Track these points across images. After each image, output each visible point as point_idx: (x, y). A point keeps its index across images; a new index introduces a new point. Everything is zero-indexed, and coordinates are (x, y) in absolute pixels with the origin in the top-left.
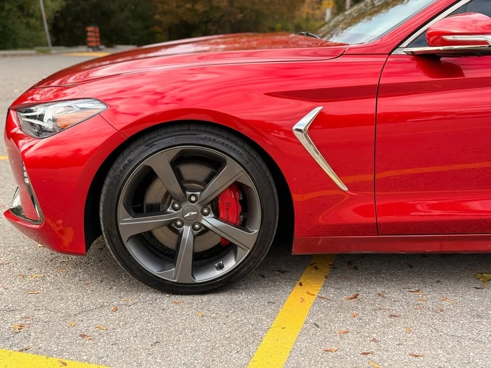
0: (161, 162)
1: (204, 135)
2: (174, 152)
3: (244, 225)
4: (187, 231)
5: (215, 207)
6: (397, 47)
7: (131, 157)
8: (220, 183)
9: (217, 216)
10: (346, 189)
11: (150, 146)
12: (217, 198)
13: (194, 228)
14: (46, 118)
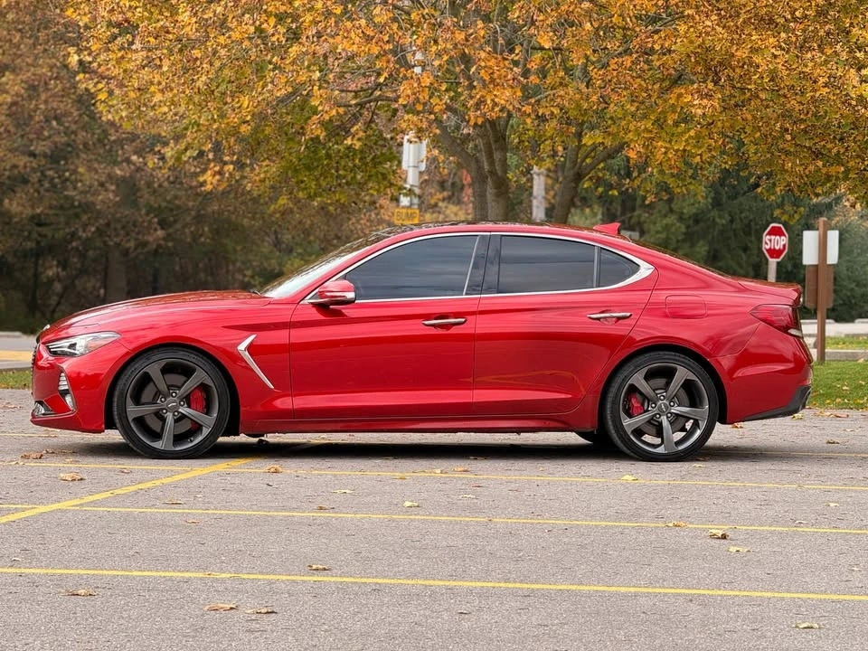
0: (154, 370)
1: (182, 353)
2: (163, 363)
3: (208, 412)
4: (170, 417)
5: (188, 400)
6: (303, 299)
7: (136, 366)
8: (191, 384)
9: (189, 407)
10: (272, 387)
11: (148, 359)
12: (189, 394)
13: (174, 415)
14: (77, 347)
